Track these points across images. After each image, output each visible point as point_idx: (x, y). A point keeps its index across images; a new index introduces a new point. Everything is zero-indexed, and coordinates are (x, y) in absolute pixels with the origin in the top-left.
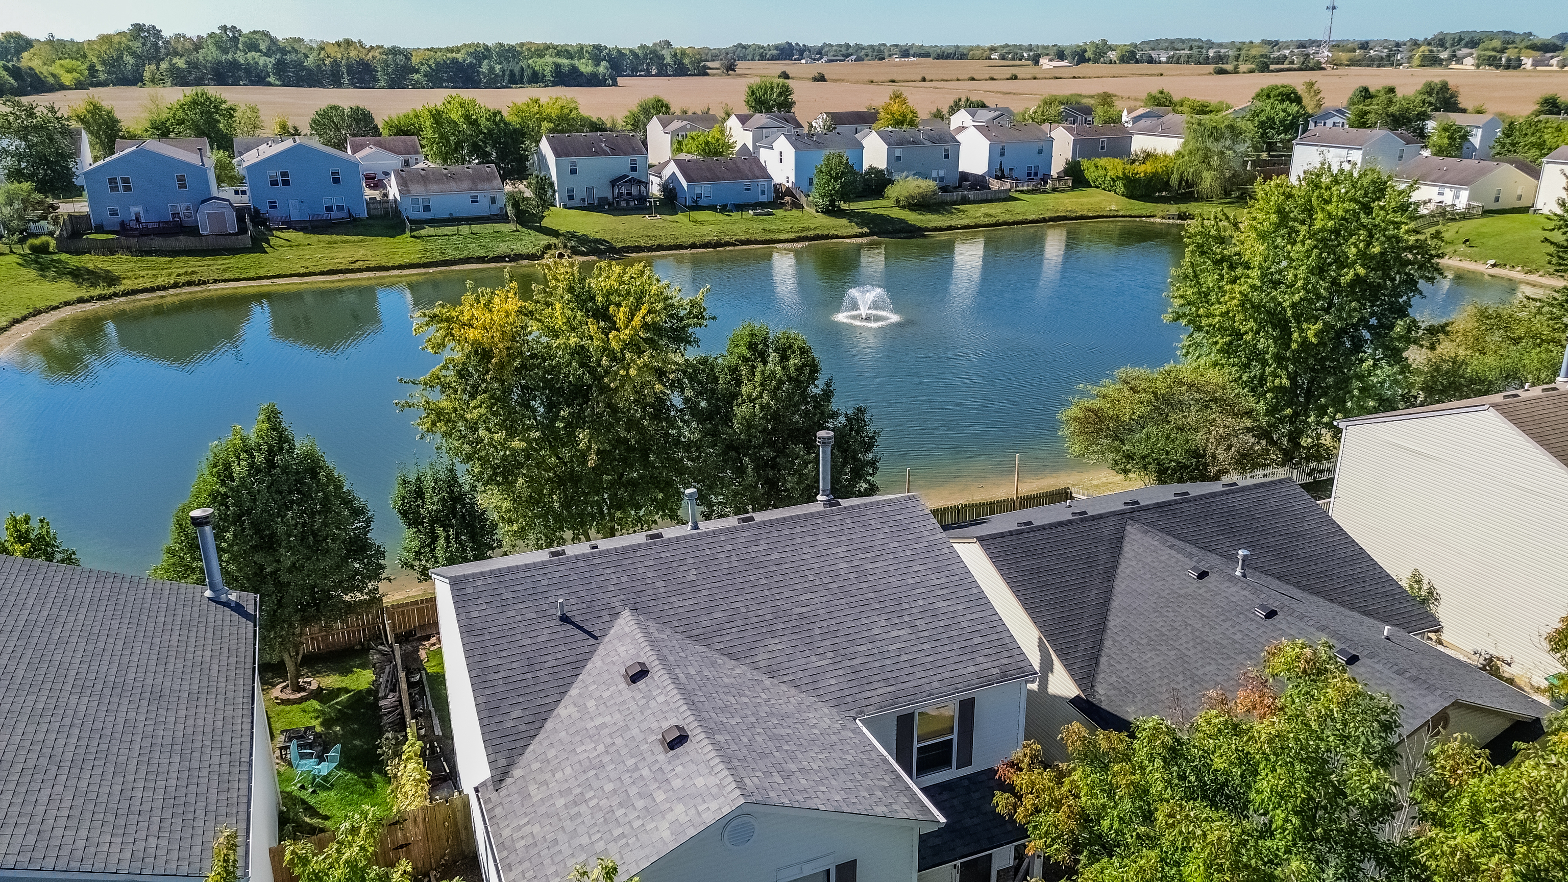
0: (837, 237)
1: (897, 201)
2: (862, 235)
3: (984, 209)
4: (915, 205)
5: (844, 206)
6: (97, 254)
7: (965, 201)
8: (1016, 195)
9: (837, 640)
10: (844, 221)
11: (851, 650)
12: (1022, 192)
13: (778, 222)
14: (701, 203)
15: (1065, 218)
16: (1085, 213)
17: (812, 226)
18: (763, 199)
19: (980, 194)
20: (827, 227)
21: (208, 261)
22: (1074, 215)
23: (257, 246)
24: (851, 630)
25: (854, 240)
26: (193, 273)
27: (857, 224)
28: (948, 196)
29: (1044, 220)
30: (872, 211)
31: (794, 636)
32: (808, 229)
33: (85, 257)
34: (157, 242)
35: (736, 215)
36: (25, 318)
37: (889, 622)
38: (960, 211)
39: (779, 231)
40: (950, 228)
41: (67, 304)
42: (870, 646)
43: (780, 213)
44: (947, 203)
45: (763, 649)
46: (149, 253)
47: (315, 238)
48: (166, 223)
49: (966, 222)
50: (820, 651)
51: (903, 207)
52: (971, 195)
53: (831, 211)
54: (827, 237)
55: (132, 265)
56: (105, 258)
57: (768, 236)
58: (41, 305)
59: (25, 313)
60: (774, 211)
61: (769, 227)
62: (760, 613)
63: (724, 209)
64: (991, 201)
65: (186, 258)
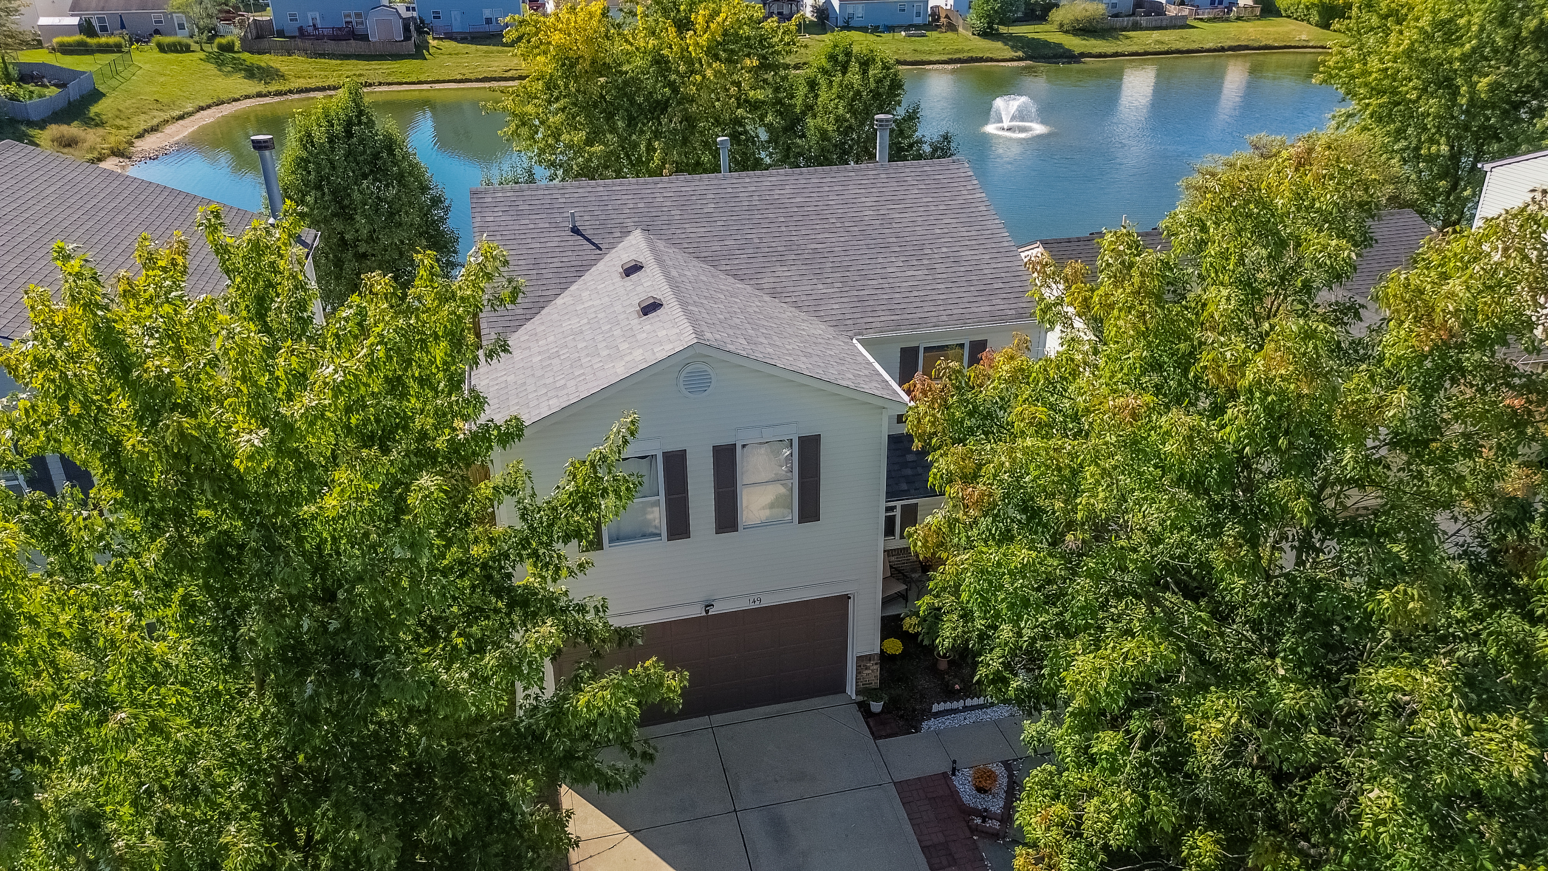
0: (991, 60)
1: (1061, 25)
2: (1019, 59)
3: (1156, 35)
4: (1080, 29)
5: (1003, 29)
6: (276, 54)
7: (1136, 27)
8: (1195, 23)
9: (848, 274)
10: (999, 44)
11: (860, 283)
12: (1201, 20)
13: (931, 44)
14: (852, 24)
15: (1247, 48)
16: (1270, 43)
17: (966, 48)
18: (918, 21)
19: (1153, 19)
20: (982, 50)
21: (374, 64)
22: (1256, 44)
23: (420, 52)
24: (864, 267)
25: (1009, 64)
26: (360, 75)
27: (1012, 47)
28: (1118, 22)
29: (1222, 49)
30: (1030, 36)
31: (804, 267)
32: (962, 51)
33: (266, 57)
34: (330, 46)
35: (887, 36)
36: (209, 107)
37: (906, 264)
38: (1127, 38)
39: (931, 53)
40: (1116, 55)
41: (247, 97)
42: (881, 281)
43: (934, 34)
44: (1115, 29)
45: (770, 275)
46: (322, 55)
47: (473, 47)
48: (340, 29)
49: (1134, 48)
50: (829, 281)
51: (1067, 32)
52: (1144, 21)
53: (988, 34)
54: (981, 60)
55: (307, 65)
56: (284, 58)
57: (918, 57)
58: (224, 97)
59: (210, 102)
60: (928, 33)
61: (919, 47)
62: (773, 244)
63: (875, 30)
64: (1166, 28)
65: (356, 62)
